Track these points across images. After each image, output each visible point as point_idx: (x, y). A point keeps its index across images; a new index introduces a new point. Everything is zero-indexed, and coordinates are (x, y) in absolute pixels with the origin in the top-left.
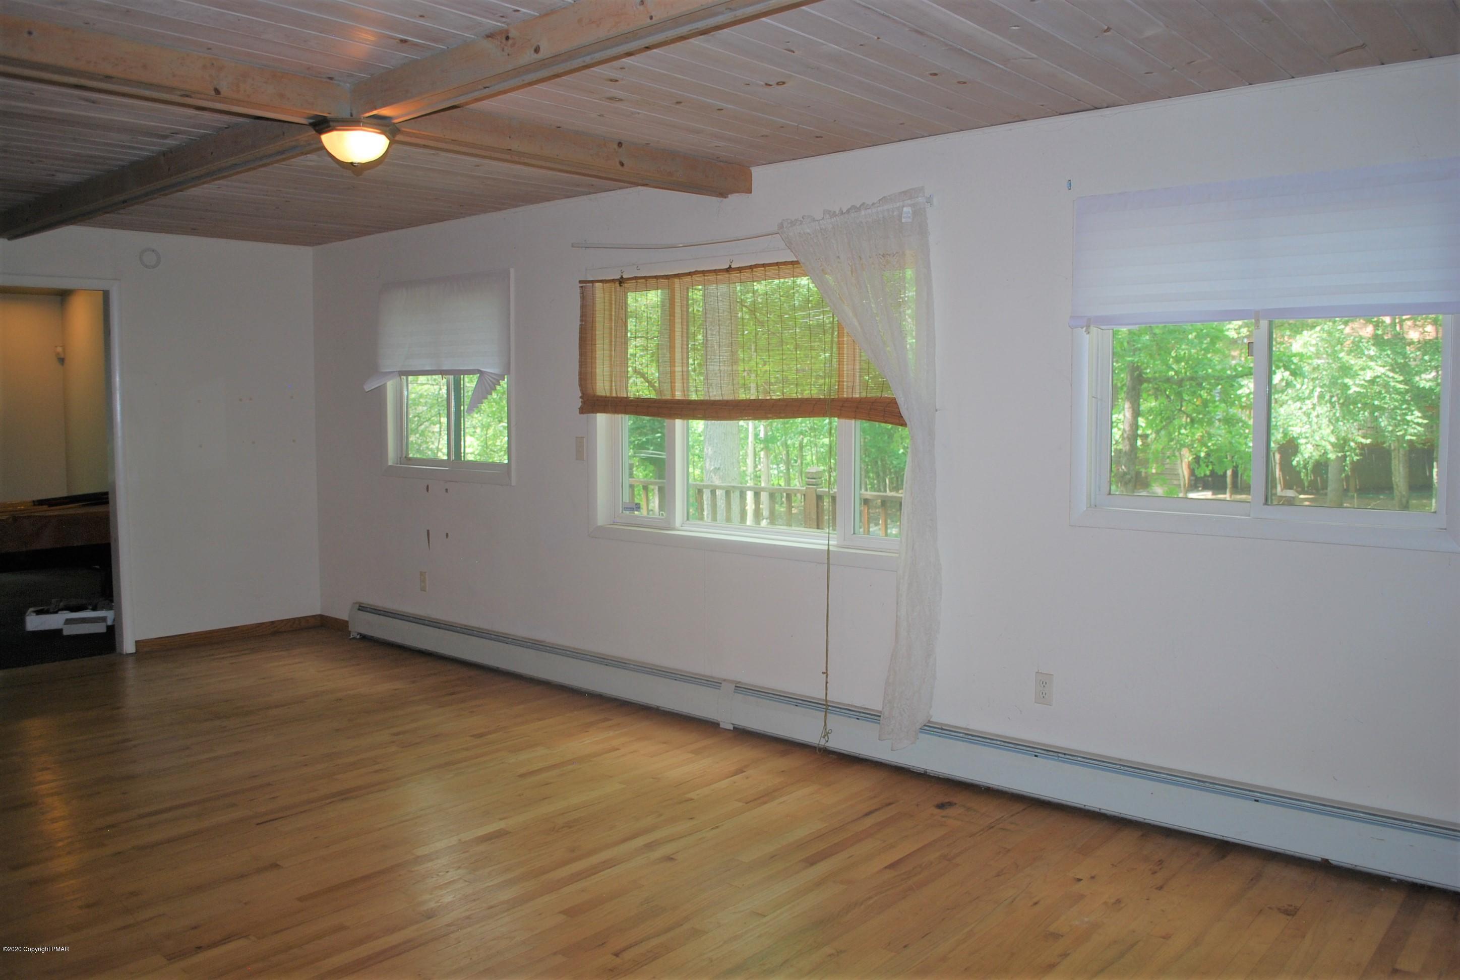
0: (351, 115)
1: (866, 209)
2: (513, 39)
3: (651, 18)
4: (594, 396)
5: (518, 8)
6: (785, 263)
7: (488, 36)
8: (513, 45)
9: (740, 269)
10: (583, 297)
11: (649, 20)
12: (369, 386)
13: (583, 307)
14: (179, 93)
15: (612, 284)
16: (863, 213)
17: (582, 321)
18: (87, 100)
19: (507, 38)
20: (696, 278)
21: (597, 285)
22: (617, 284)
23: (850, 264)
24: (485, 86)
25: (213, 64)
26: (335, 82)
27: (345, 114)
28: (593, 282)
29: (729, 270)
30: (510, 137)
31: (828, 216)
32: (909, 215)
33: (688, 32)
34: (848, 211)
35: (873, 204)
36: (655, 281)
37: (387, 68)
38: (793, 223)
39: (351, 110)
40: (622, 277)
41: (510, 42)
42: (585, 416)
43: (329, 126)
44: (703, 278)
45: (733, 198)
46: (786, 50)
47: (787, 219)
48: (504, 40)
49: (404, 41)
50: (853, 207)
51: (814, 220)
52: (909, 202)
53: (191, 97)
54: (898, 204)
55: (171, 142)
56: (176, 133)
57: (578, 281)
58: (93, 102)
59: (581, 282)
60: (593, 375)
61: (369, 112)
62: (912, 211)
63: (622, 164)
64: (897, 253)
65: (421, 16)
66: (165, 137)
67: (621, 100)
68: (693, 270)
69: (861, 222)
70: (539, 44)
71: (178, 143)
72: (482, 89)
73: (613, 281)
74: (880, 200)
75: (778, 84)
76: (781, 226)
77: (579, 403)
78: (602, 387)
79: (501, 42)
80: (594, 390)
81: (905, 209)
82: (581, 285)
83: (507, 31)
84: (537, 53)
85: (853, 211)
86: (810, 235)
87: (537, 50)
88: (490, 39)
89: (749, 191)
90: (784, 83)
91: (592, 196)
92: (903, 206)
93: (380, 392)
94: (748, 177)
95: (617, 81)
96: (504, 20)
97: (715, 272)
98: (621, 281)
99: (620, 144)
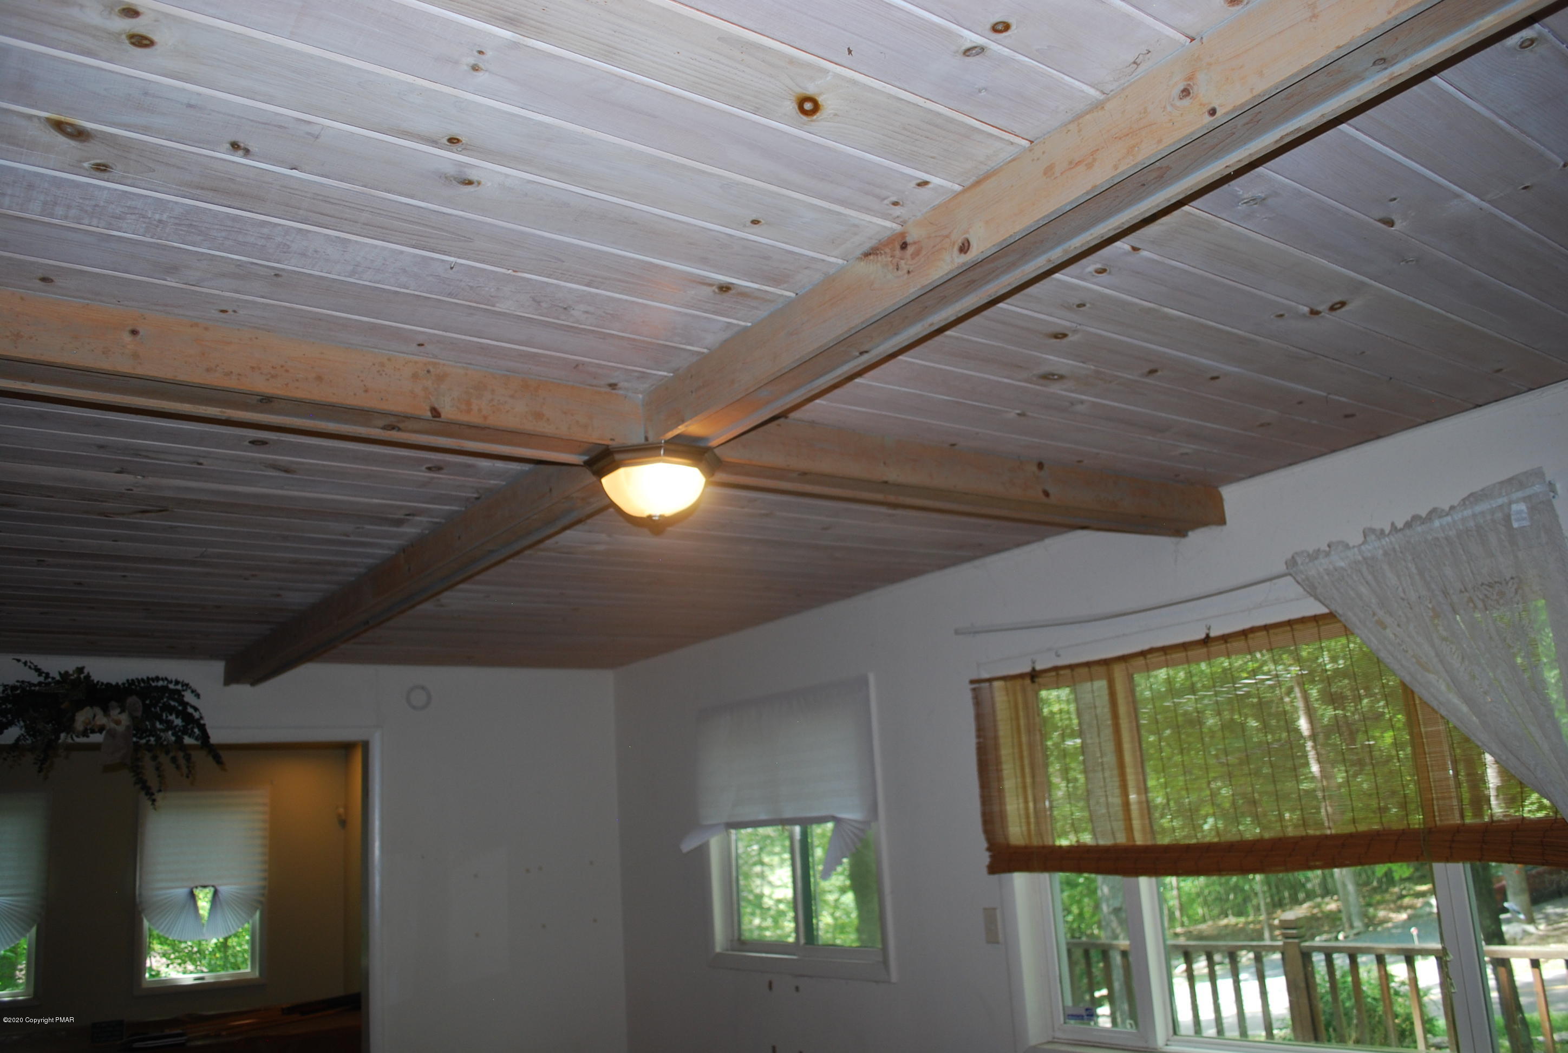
0: (646, 439)
1: (1440, 517)
2: (915, 243)
3: (1213, 112)
4: (1008, 846)
5: (926, 177)
6: (1303, 620)
7: (867, 255)
8: (917, 254)
9: (1225, 638)
10: (977, 702)
11: (1207, 119)
12: (688, 845)
13: (979, 717)
14: (382, 423)
15: (1018, 683)
16: (1437, 523)
17: (978, 736)
18: (275, 467)
19: (904, 246)
20: (1152, 658)
21: (997, 684)
22: (1028, 681)
23: (1430, 606)
24: (862, 350)
25: (428, 372)
26: (621, 392)
27: (637, 438)
28: (990, 680)
29: (1207, 641)
30: (885, 463)
31: (1373, 537)
32: (1524, 515)
33: (1276, 142)
34: (1408, 525)
35: (1452, 508)
36: (1086, 670)
37: (698, 353)
38: (1314, 556)
39: (646, 432)
40: (1034, 669)
41: (910, 250)
42: (996, 877)
43: (614, 461)
44: (1163, 658)
45: (1197, 537)
46: (1380, 221)
47: (1302, 552)
48: (898, 252)
49: (725, 288)
50: (1416, 518)
51: (1347, 547)
52: (1520, 494)
53: (399, 429)
54: (1500, 501)
55: (411, 530)
56: (414, 515)
57: (967, 681)
58: (287, 471)
59: (972, 682)
60: (1003, 816)
61: (671, 429)
62: (1528, 508)
63: (1046, 494)
64: (1512, 578)
65: (755, 222)
66: (399, 522)
67: (1061, 377)
68: (1146, 647)
69: (1437, 539)
70: (967, 236)
71: (419, 531)
72: (858, 357)
73: (1021, 676)
74: (1464, 500)
75: (1332, 309)
76: (1292, 563)
77: (985, 858)
78: (1016, 833)
79: (893, 256)
80: (1006, 837)
81: (1514, 507)
82: (974, 686)
83: (903, 235)
84: (966, 253)
85: (1418, 523)
86: (1346, 570)
87: (964, 248)
88: (871, 257)
89: (1222, 521)
90: (1343, 304)
91: (977, 563)
92: (1510, 503)
93: (702, 852)
94: (1219, 501)
95: (1065, 335)
96: (897, 211)
97: (1185, 646)
98: (1034, 675)
99: (1040, 466)
